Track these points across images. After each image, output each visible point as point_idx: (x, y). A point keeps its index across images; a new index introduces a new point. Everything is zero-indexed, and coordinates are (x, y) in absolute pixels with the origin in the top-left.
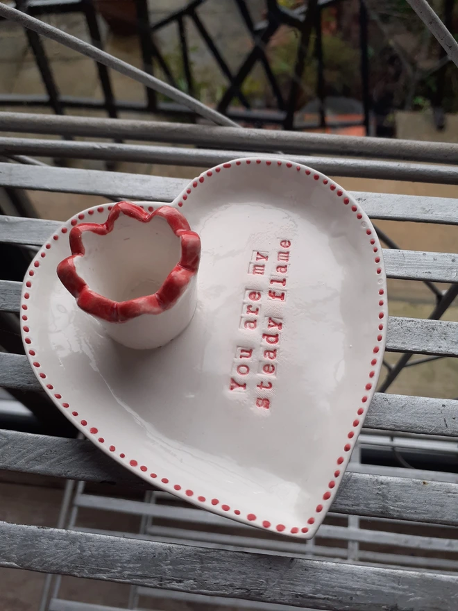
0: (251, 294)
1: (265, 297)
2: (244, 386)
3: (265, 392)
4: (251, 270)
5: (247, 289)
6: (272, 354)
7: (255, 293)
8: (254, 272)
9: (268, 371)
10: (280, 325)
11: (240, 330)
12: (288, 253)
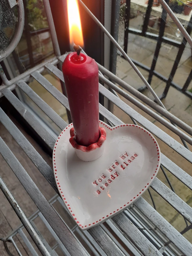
0: (116, 163)
1: (119, 166)
2: (97, 185)
3: (101, 190)
4: (121, 157)
5: (116, 161)
6: (110, 182)
7: (117, 163)
8: (122, 157)
9: (106, 185)
10: (118, 175)
11: (107, 170)
12: (134, 158)
